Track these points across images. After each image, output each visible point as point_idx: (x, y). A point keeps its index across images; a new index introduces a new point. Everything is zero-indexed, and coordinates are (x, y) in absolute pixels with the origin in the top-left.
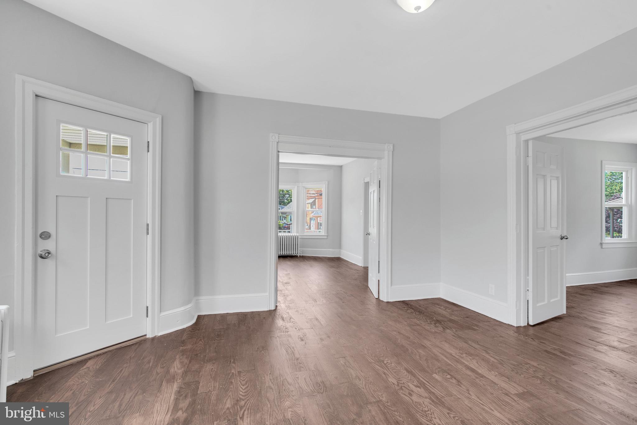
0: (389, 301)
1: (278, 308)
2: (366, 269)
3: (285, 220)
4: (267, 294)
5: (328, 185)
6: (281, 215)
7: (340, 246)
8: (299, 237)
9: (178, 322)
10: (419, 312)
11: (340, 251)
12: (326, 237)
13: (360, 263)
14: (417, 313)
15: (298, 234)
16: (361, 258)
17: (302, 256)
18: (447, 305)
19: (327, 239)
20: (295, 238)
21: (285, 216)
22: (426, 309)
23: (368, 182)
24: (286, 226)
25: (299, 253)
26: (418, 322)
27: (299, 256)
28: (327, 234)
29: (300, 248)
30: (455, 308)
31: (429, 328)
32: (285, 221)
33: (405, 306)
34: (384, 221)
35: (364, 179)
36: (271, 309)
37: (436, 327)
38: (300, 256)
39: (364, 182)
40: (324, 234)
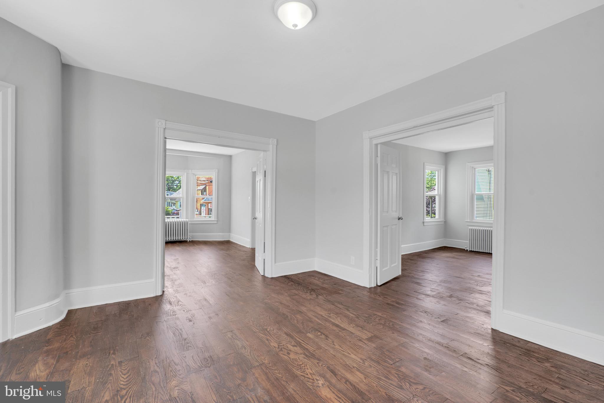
0: (273, 277)
1: (165, 293)
2: (253, 250)
3: (174, 205)
4: (153, 280)
5: (218, 173)
6: (169, 201)
7: (229, 231)
8: (189, 223)
9: (41, 320)
10: (298, 284)
11: (230, 235)
12: (216, 222)
13: (249, 246)
14: (296, 285)
15: (187, 220)
16: (249, 240)
17: (192, 241)
18: (320, 276)
19: (217, 223)
20: (185, 224)
21: (173, 202)
22: (303, 281)
23: (256, 172)
24: (176, 212)
25: (188, 238)
26: (297, 292)
27: (188, 241)
28: (217, 219)
29: (189, 233)
30: (326, 278)
31: (305, 296)
32: (174, 207)
33: (286, 280)
34: (269, 206)
35: (252, 169)
36: (157, 295)
37: (311, 295)
38: (190, 241)
39: (252, 171)
40: (214, 219)
